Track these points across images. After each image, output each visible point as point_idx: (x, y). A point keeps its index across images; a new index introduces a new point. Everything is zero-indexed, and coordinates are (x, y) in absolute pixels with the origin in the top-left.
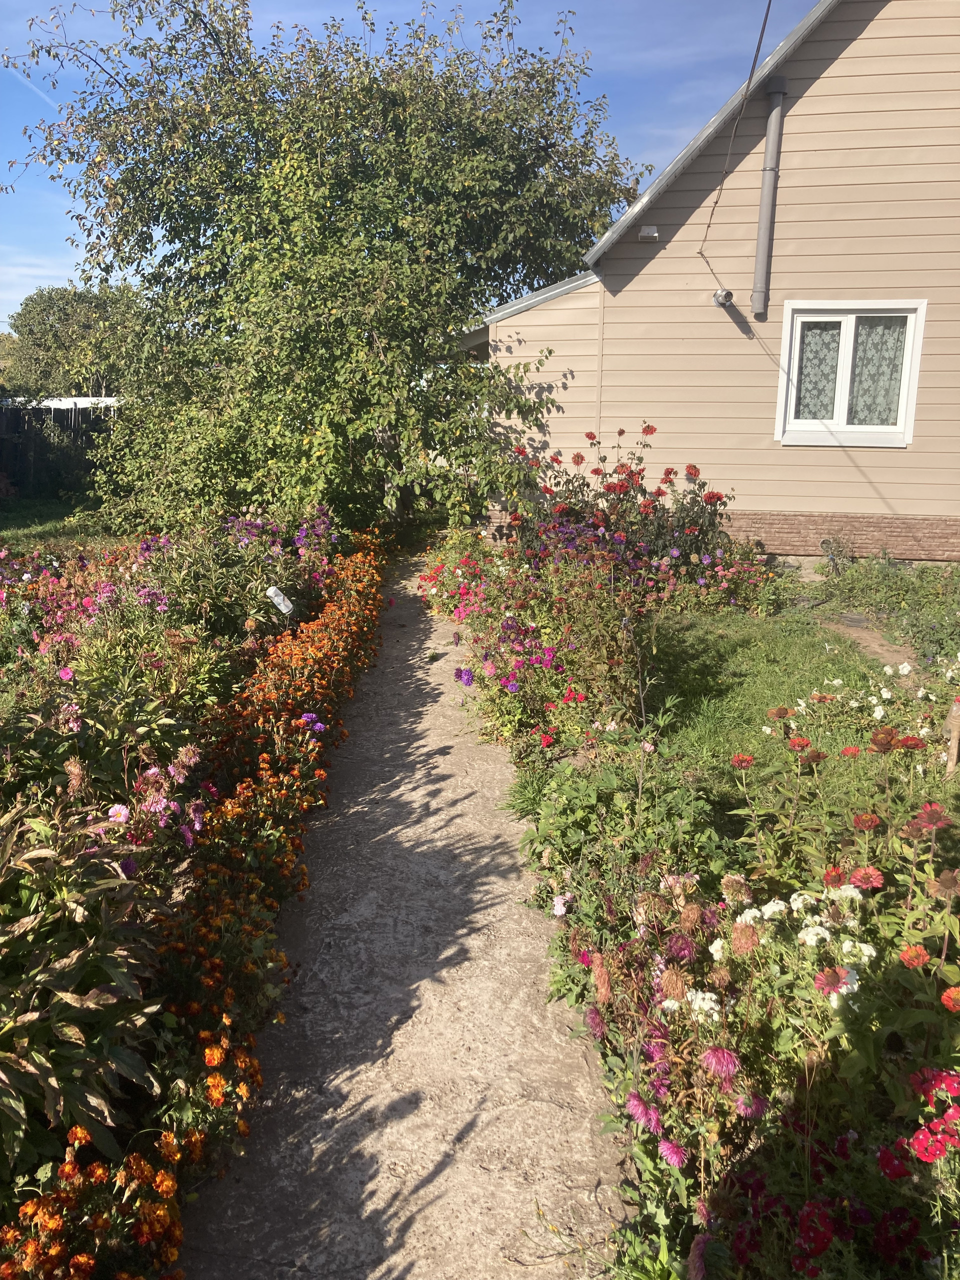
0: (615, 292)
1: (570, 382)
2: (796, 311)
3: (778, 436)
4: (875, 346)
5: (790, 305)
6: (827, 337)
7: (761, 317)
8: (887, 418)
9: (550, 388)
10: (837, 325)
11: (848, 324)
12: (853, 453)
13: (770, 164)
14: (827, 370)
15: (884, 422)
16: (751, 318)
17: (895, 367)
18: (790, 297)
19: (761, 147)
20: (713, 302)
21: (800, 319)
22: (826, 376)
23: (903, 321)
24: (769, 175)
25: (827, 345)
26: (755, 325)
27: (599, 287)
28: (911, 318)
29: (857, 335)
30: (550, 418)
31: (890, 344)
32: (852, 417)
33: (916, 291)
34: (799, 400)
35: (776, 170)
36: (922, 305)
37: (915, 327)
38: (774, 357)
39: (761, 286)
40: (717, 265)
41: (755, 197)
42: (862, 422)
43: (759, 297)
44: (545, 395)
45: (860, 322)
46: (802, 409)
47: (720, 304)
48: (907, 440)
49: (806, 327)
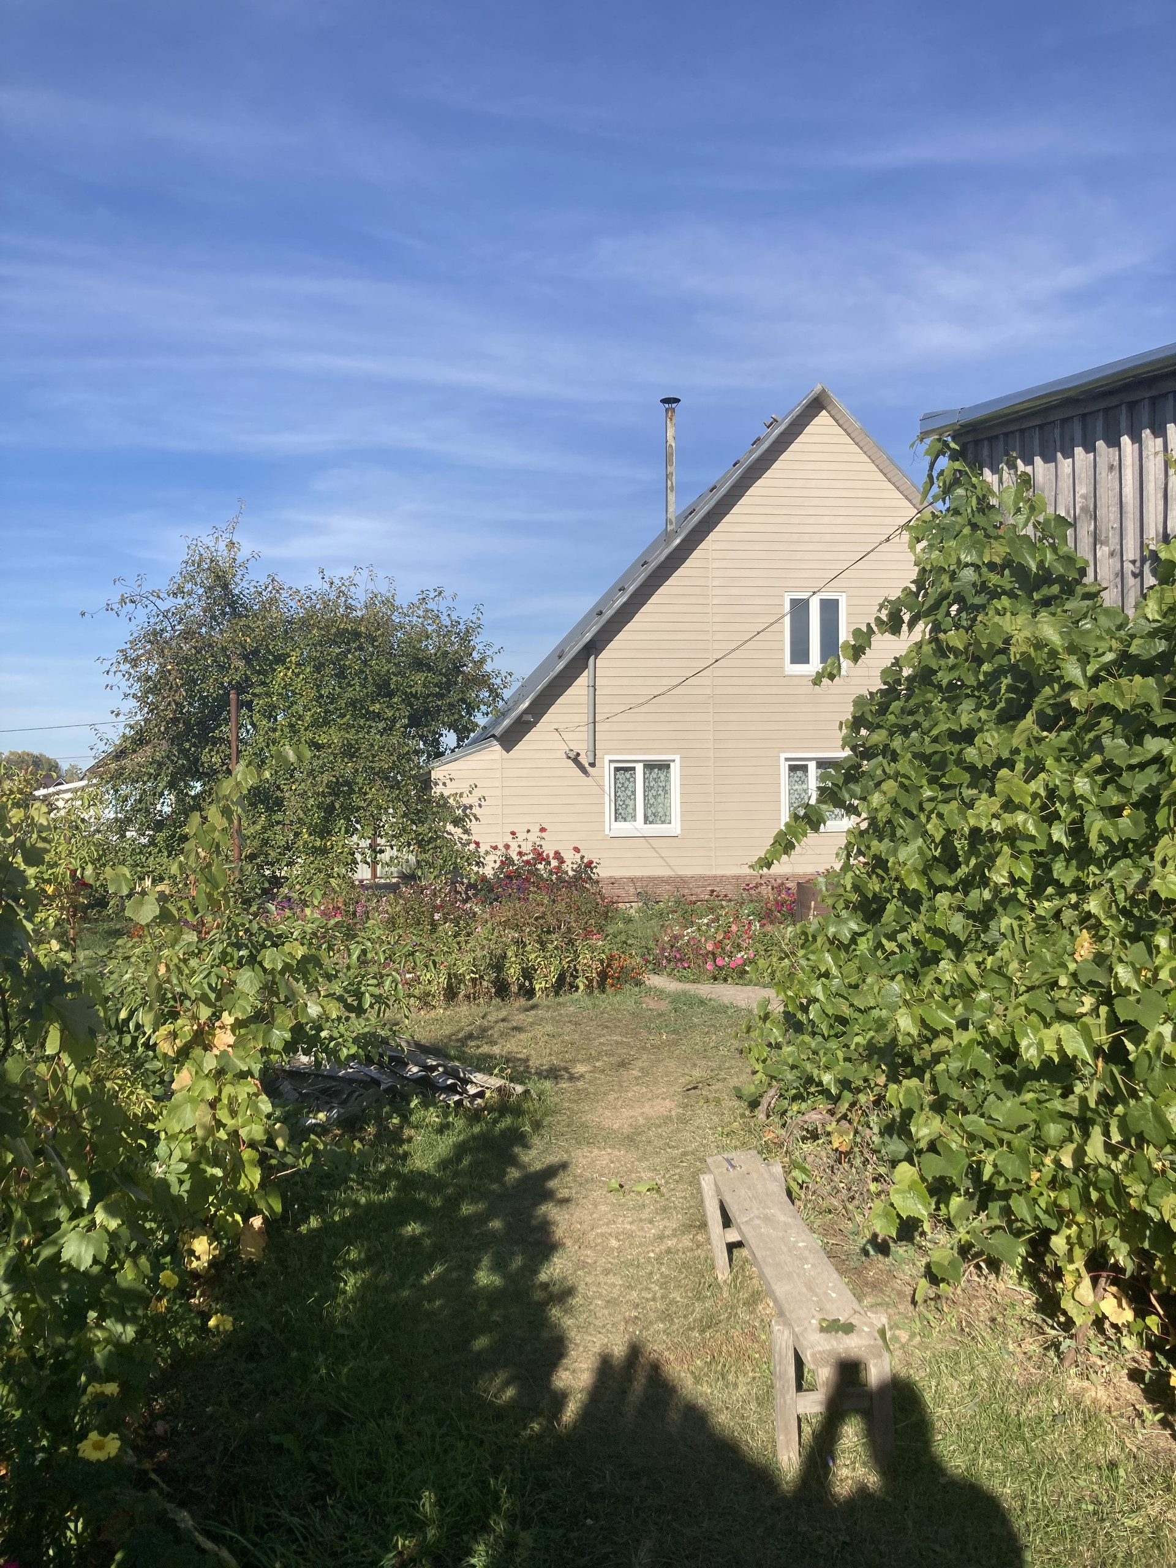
0: (508, 751)
1: (483, 803)
2: (611, 761)
3: (607, 832)
4: (654, 779)
5: (607, 758)
6: (628, 776)
7: (593, 765)
8: (665, 819)
9: (471, 807)
10: (633, 769)
11: (639, 768)
12: (651, 840)
13: (592, 684)
14: (629, 793)
15: (663, 822)
16: (587, 765)
17: (666, 791)
18: (608, 753)
19: (585, 673)
20: (565, 756)
21: (613, 765)
22: (629, 797)
23: (668, 766)
24: (592, 689)
25: (628, 780)
26: (589, 769)
27: (498, 747)
28: (672, 764)
29: (645, 774)
30: (472, 825)
31: (662, 778)
32: (646, 820)
33: (675, 751)
34: (616, 810)
35: (594, 686)
36: (677, 758)
37: (675, 770)
38: (601, 787)
39: (591, 748)
40: (565, 736)
41: (584, 700)
42: (651, 823)
43: (591, 754)
44: (468, 811)
45: (645, 766)
46: (618, 816)
47: (569, 758)
48: (678, 832)
49: (617, 769)
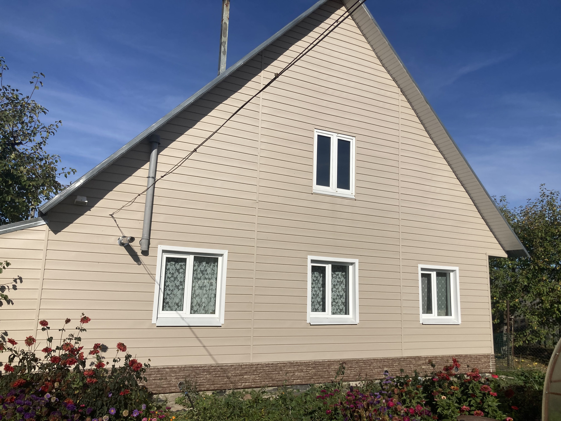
0: (56, 232)
1: (19, 285)
2: (164, 251)
3: (154, 321)
4: (202, 272)
5: (161, 248)
6: (178, 267)
7: (145, 253)
8: (210, 310)
11: (190, 260)
12: (195, 330)
13: (152, 175)
14: (178, 284)
15: (206, 312)
16: (139, 253)
18: (161, 244)
19: (147, 166)
20: (117, 242)
21: (166, 255)
22: (178, 287)
23: (216, 260)
24: (151, 181)
25: (178, 270)
26: (142, 258)
27: (46, 227)
28: (220, 259)
29: (194, 266)
31: (209, 270)
32: (193, 311)
33: (223, 246)
34: (164, 299)
35: (154, 179)
36: (226, 253)
37: (222, 264)
38: (152, 275)
39: (146, 236)
40: (120, 222)
41: (143, 190)
42: (197, 312)
43: (145, 242)
45: (196, 259)
46: (166, 305)
47: (122, 244)
48: (221, 322)
49: (168, 260)
